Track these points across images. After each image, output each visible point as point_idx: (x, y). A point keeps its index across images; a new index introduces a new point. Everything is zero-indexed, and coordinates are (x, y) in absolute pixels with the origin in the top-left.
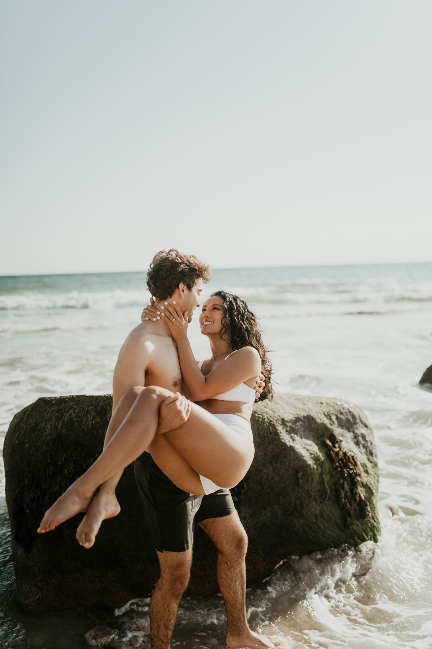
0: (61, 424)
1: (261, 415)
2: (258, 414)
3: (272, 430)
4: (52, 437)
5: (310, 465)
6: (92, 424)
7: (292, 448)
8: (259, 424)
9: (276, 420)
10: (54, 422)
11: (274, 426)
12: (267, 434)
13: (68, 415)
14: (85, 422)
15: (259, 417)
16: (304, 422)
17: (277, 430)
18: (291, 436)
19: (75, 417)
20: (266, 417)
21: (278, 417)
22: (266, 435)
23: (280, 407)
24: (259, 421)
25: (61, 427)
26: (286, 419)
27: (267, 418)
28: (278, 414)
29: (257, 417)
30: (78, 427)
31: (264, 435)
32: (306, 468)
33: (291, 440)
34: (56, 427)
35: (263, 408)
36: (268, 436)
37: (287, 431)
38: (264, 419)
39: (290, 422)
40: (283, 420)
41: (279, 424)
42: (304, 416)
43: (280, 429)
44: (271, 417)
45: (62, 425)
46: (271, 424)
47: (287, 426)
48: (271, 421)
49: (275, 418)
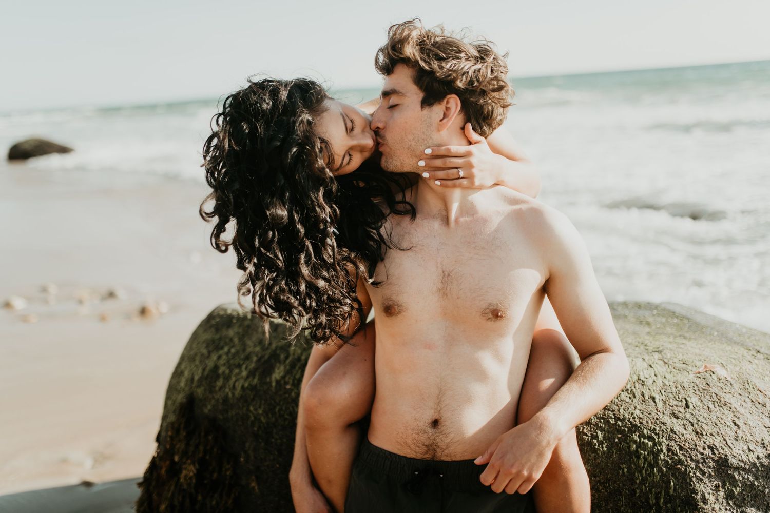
1: (650, 438)
2: (642, 435)
3: (675, 490)
4: (182, 398)
6: (243, 387)
8: (638, 466)
10: (195, 366)
11: (684, 479)
12: (657, 498)
13: (216, 357)
14: (234, 379)
15: (640, 445)
17: (694, 491)
19: (225, 364)
20: (664, 448)
21: (708, 452)
22: (653, 501)
23: (728, 417)
25: (198, 380)
26: (734, 461)
27: (669, 450)
28: (709, 440)
29: (635, 442)
30: (221, 388)
31: (647, 499)
34: (193, 379)
35: (667, 419)
36: (657, 504)
37: (729, 496)
38: (656, 455)
39: (748, 471)
40: (723, 467)
41: (703, 473)
44: (681, 448)
45: (200, 376)
46: (677, 471)
47: (734, 483)
48: (680, 462)
49: (694, 453)
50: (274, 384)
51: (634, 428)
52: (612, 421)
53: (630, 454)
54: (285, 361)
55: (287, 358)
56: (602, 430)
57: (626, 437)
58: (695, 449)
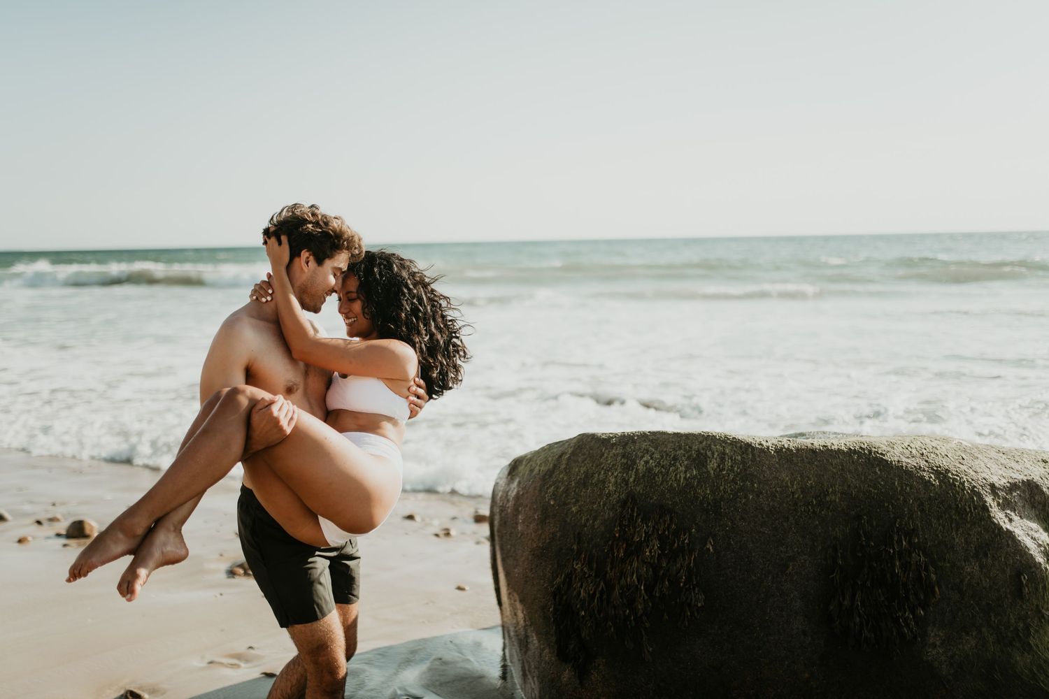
0: (633, 476)
1: (957, 476)
2: (953, 474)
3: (977, 502)
4: (618, 497)
5: (1040, 563)
6: (685, 478)
7: (1010, 534)
8: (957, 491)
9: (982, 487)
10: (620, 472)
11: (979, 495)
12: (970, 508)
13: (642, 463)
14: (673, 474)
15: (954, 479)
16: (1024, 491)
17: (986, 502)
18: (1006, 513)
19: (656, 466)
20: (965, 480)
21: (984, 482)
22: (968, 510)
24: (955, 485)
25: (634, 481)
26: (997, 485)
27: (967, 481)
28: (984, 475)
29: (950, 478)
30: (663, 481)
31: (965, 509)
32: (1034, 569)
33: (1006, 520)
34: (626, 482)
35: (958, 466)
36: (971, 511)
37: (999, 504)
38: (962, 484)
39: (1002, 490)
40: (993, 486)
41: (986, 492)
42: (1023, 481)
43: (989, 499)
44: (972, 480)
45: (635, 478)
46: (974, 491)
47: (999, 497)
48: (975, 487)
49: (979, 482)
50: (712, 472)
51: (947, 471)
52: (935, 468)
53: (950, 484)
54: (713, 456)
55: (713, 454)
56: (933, 473)
57: (946, 477)
58: (978, 480)
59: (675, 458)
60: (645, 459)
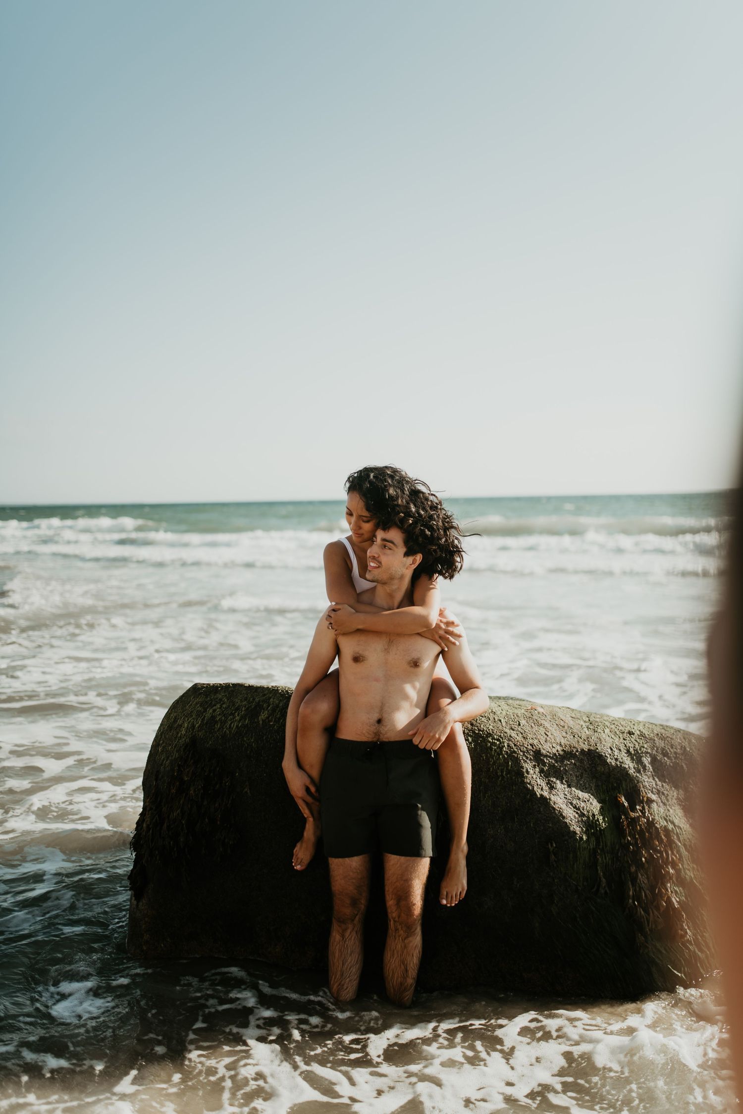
0: (200, 722)
1: (498, 740)
2: (493, 738)
3: (511, 767)
4: (185, 740)
5: (575, 833)
7: (544, 801)
8: (491, 755)
9: (524, 752)
10: (193, 719)
11: (517, 761)
12: (502, 772)
13: (211, 711)
14: (229, 722)
15: (493, 744)
16: (581, 761)
17: (522, 767)
18: (549, 780)
19: (220, 714)
20: (506, 745)
21: (530, 747)
22: (499, 774)
23: (542, 730)
24: (491, 749)
25: (198, 727)
26: (544, 752)
27: (508, 746)
28: (531, 741)
29: (490, 742)
30: (220, 728)
31: (496, 773)
32: (567, 838)
33: (546, 788)
34: (193, 726)
35: (507, 730)
36: (502, 775)
37: (541, 771)
38: (501, 748)
39: (552, 758)
40: (538, 756)
41: (527, 758)
42: (582, 750)
43: (528, 766)
45: (201, 724)
46: (512, 756)
47: (544, 764)
48: (515, 752)
49: (522, 748)
50: (261, 722)
51: (489, 735)
52: (477, 732)
53: (487, 748)
54: (267, 708)
55: (269, 706)
56: (471, 736)
57: (485, 740)
58: (523, 745)
59: (237, 709)
60: (214, 708)
